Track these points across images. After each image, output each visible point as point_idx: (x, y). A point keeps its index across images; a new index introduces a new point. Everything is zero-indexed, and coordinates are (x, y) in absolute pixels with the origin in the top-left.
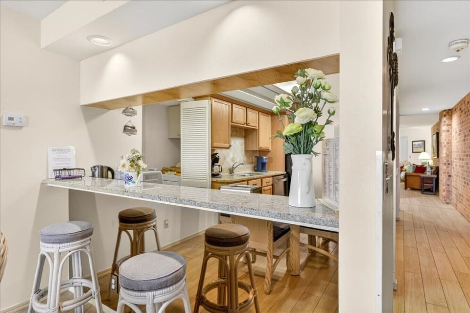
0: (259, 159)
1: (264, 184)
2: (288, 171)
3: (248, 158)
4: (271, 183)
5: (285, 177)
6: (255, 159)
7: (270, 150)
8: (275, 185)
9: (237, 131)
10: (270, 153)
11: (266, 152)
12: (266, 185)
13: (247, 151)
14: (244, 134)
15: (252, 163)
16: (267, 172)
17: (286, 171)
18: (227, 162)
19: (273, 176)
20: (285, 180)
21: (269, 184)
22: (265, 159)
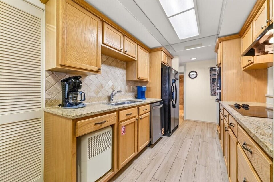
0: (139, 88)
1: (141, 112)
2: (163, 98)
3: (130, 87)
4: (148, 110)
5: (161, 104)
6: (136, 89)
7: (149, 81)
8: (152, 111)
9: (117, 62)
10: (148, 83)
11: (145, 82)
12: (143, 112)
13: (128, 82)
14: (125, 66)
15: (133, 91)
16: (145, 99)
17: (161, 98)
18: (105, 90)
19: (150, 104)
20: (161, 106)
21: (147, 111)
22: (144, 88)
